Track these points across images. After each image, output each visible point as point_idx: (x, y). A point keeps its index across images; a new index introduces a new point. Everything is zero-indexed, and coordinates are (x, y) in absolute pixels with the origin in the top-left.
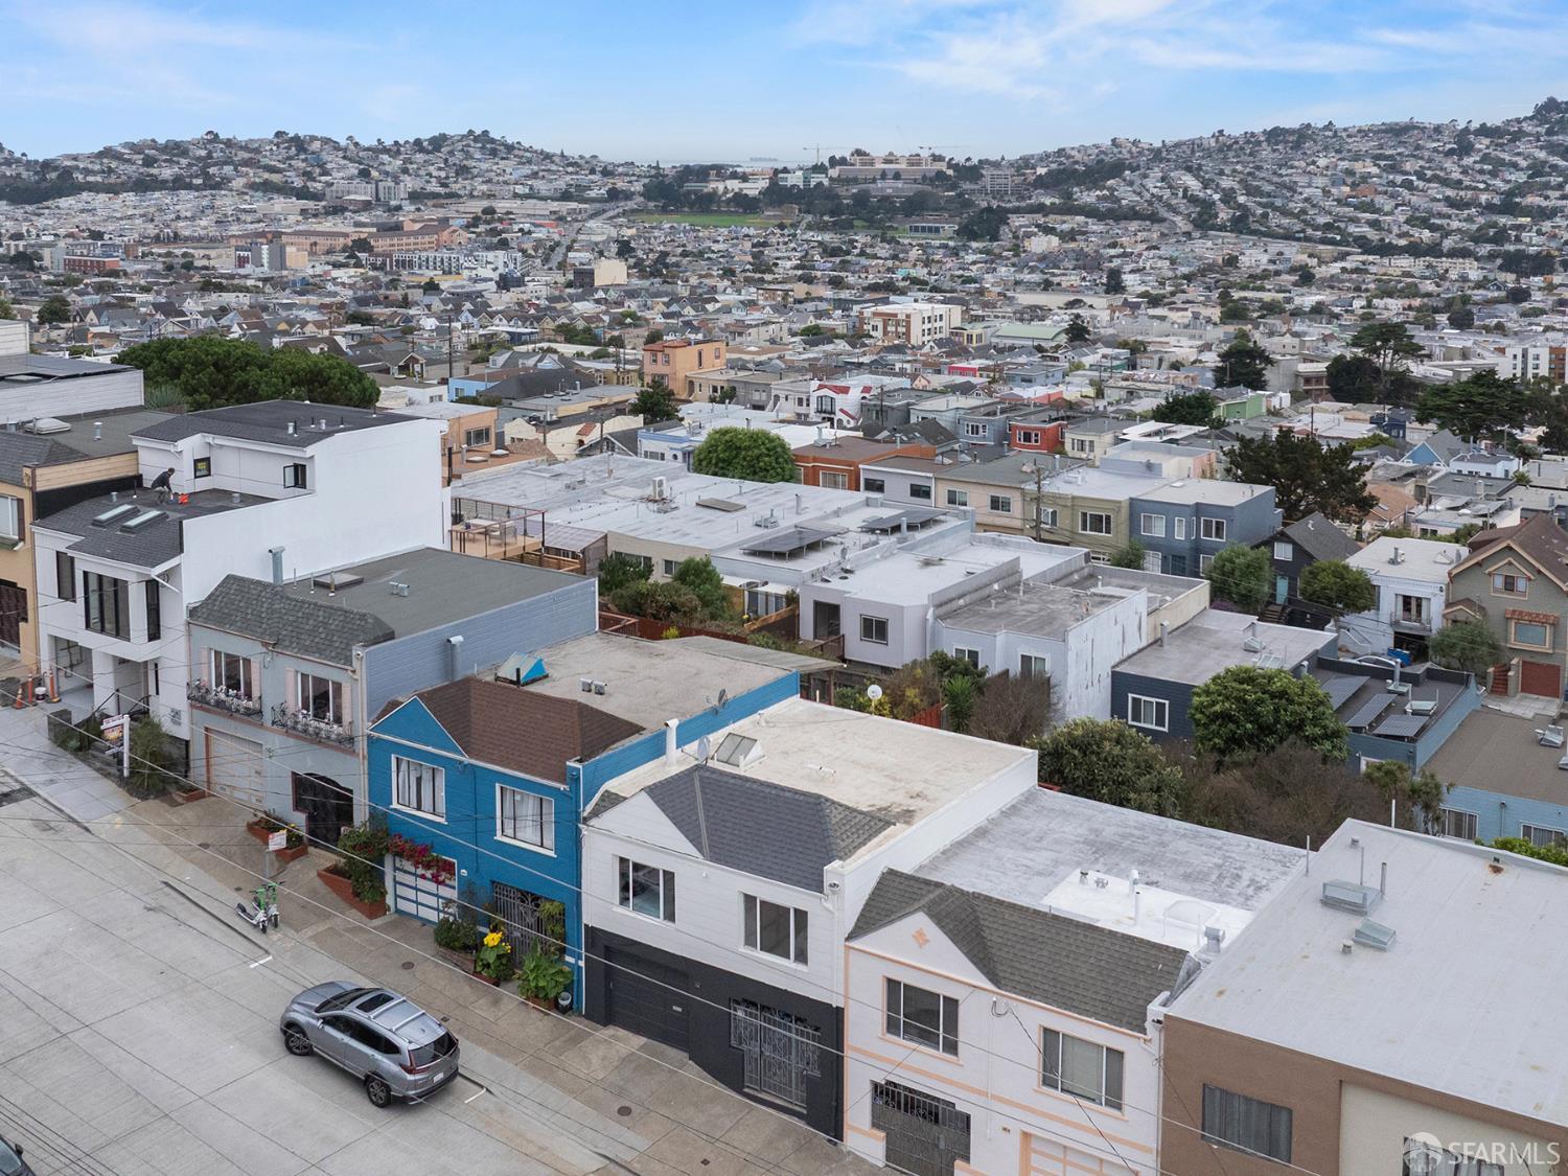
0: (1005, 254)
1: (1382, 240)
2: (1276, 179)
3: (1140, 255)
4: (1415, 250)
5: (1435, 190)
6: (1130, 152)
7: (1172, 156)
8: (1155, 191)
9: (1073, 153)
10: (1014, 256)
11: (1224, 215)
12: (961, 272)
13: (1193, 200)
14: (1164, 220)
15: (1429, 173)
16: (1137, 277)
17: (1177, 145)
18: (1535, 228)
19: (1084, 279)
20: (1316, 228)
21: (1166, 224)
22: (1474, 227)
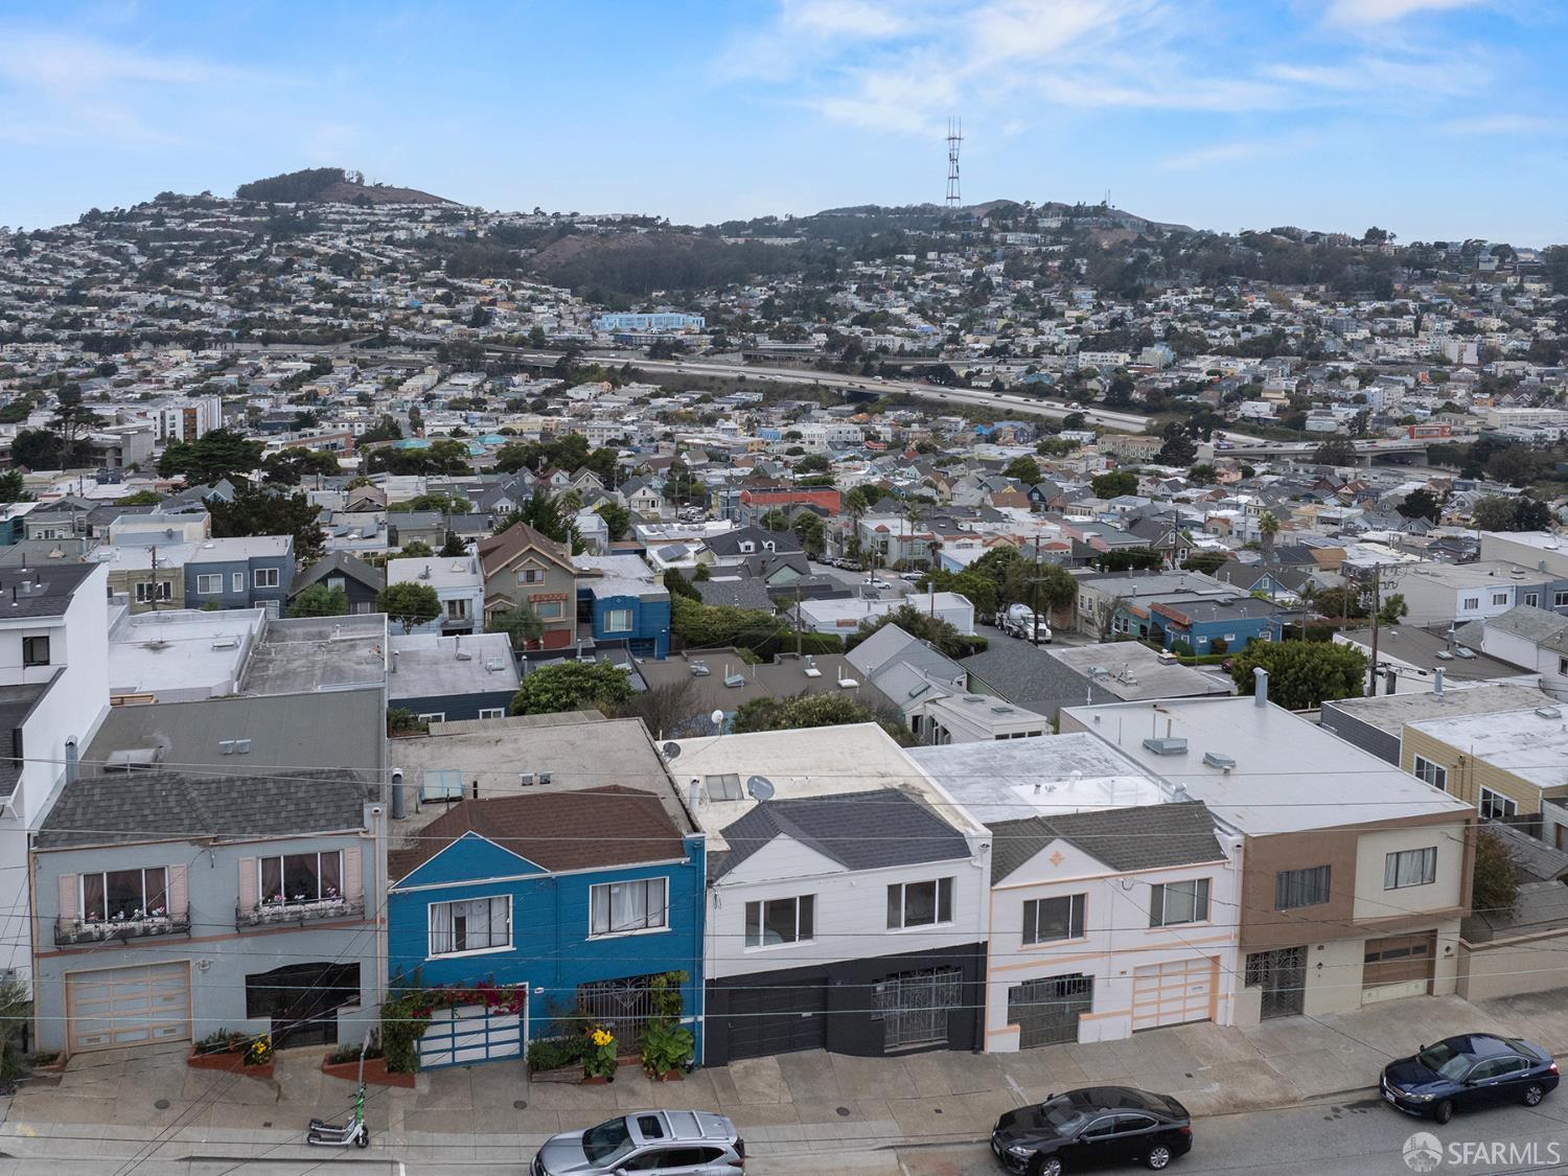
18: (104, 315)
22: (49, 316)
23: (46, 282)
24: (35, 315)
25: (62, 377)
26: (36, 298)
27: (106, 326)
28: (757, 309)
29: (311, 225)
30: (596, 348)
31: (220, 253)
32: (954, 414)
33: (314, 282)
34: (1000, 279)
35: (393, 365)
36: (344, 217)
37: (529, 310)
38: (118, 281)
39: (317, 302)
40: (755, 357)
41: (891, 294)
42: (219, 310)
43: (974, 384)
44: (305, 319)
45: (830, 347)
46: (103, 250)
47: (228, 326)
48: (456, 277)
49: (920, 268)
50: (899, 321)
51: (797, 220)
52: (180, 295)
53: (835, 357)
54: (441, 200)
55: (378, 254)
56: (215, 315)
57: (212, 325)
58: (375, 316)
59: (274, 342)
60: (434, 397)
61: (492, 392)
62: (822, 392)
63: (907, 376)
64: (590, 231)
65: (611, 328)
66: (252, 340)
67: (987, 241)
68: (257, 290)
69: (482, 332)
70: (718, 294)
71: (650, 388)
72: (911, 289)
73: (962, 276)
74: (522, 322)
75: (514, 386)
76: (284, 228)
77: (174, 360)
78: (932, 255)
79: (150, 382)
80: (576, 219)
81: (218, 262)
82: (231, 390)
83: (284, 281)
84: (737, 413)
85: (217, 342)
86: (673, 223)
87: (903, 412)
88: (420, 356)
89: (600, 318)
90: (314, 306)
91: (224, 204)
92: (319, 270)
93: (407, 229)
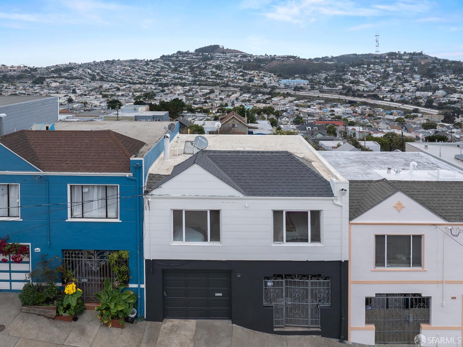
0: (45, 87)
1: (133, 82)
2: (108, 70)
3: (79, 86)
4: (140, 83)
5: (142, 72)
6: (74, 65)
7: (84, 66)
8: (81, 73)
9: (60, 66)
10: (48, 87)
11: (98, 77)
12: (34, 91)
13: (90, 75)
14: (84, 79)
15: (141, 69)
16: (79, 90)
17: (85, 64)
18: (164, 79)
19: (66, 91)
20: (119, 80)
21: (84, 80)
22: (152, 79)
23: (152, 71)
24: (149, 78)
25: (153, 92)
26: (150, 75)
27: (164, 81)
28: (323, 79)
29: (212, 58)
30: (280, 88)
31: (190, 65)
32: (379, 107)
33: (211, 71)
34: (392, 72)
35: (229, 91)
36: (219, 56)
37: (263, 78)
38: (167, 71)
39: (212, 76)
40: (322, 91)
41: (360, 76)
42: (189, 78)
43: (385, 100)
44: (209, 80)
45: (343, 89)
46: (165, 64)
47: (191, 82)
48: (245, 70)
49: (368, 69)
50: (363, 83)
51: (334, 57)
52: (181, 74)
53: (344, 92)
54: (242, 52)
55: (227, 65)
56: (188, 79)
57: (188, 81)
58: (225, 79)
59: (201, 85)
60: (238, 99)
61: (253, 98)
62: (341, 101)
63: (365, 97)
64: (279, 60)
65: (284, 83)
66: (196, 85)
67: (387, 62)
68: (198, 73)
69: (251, 84)
70: (313, 75)
71: (293, 98)
72: (366, 74)
73: (381, 71)
74: (261, 81)
75: (259, 97)
76: (205, 59)
77: (178, 89)
78: (372, 66)
79: (172, 94)
80: (275, 57)
81: (190, 66)
82: (190, 96)
83: (205, 71)
84: (317, 105)
85: (188, 85)
86: (301, 58)
87: (364, 106)
88: (236, 89)
89: (281, 81)
90: (211, 77)
91: (192, 53)
92: (213, 69)
93: (234, 59)
